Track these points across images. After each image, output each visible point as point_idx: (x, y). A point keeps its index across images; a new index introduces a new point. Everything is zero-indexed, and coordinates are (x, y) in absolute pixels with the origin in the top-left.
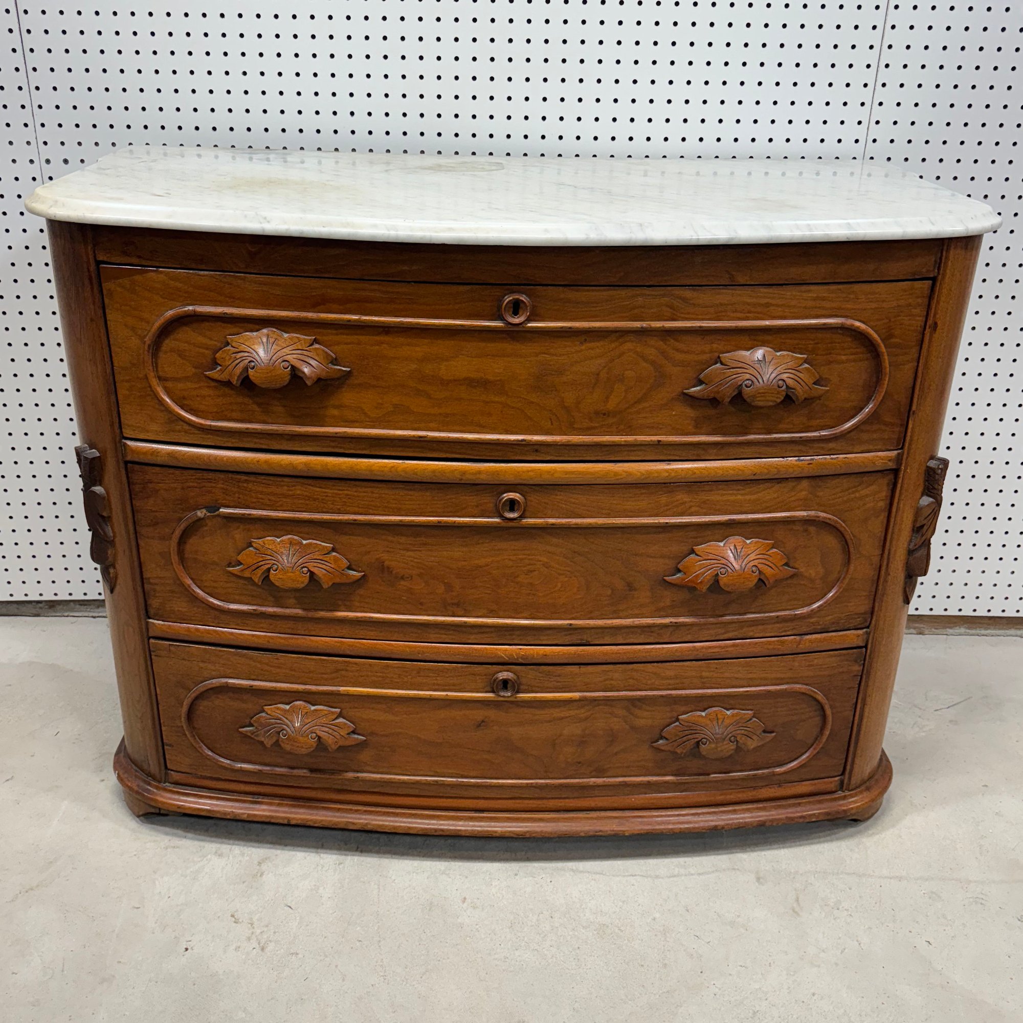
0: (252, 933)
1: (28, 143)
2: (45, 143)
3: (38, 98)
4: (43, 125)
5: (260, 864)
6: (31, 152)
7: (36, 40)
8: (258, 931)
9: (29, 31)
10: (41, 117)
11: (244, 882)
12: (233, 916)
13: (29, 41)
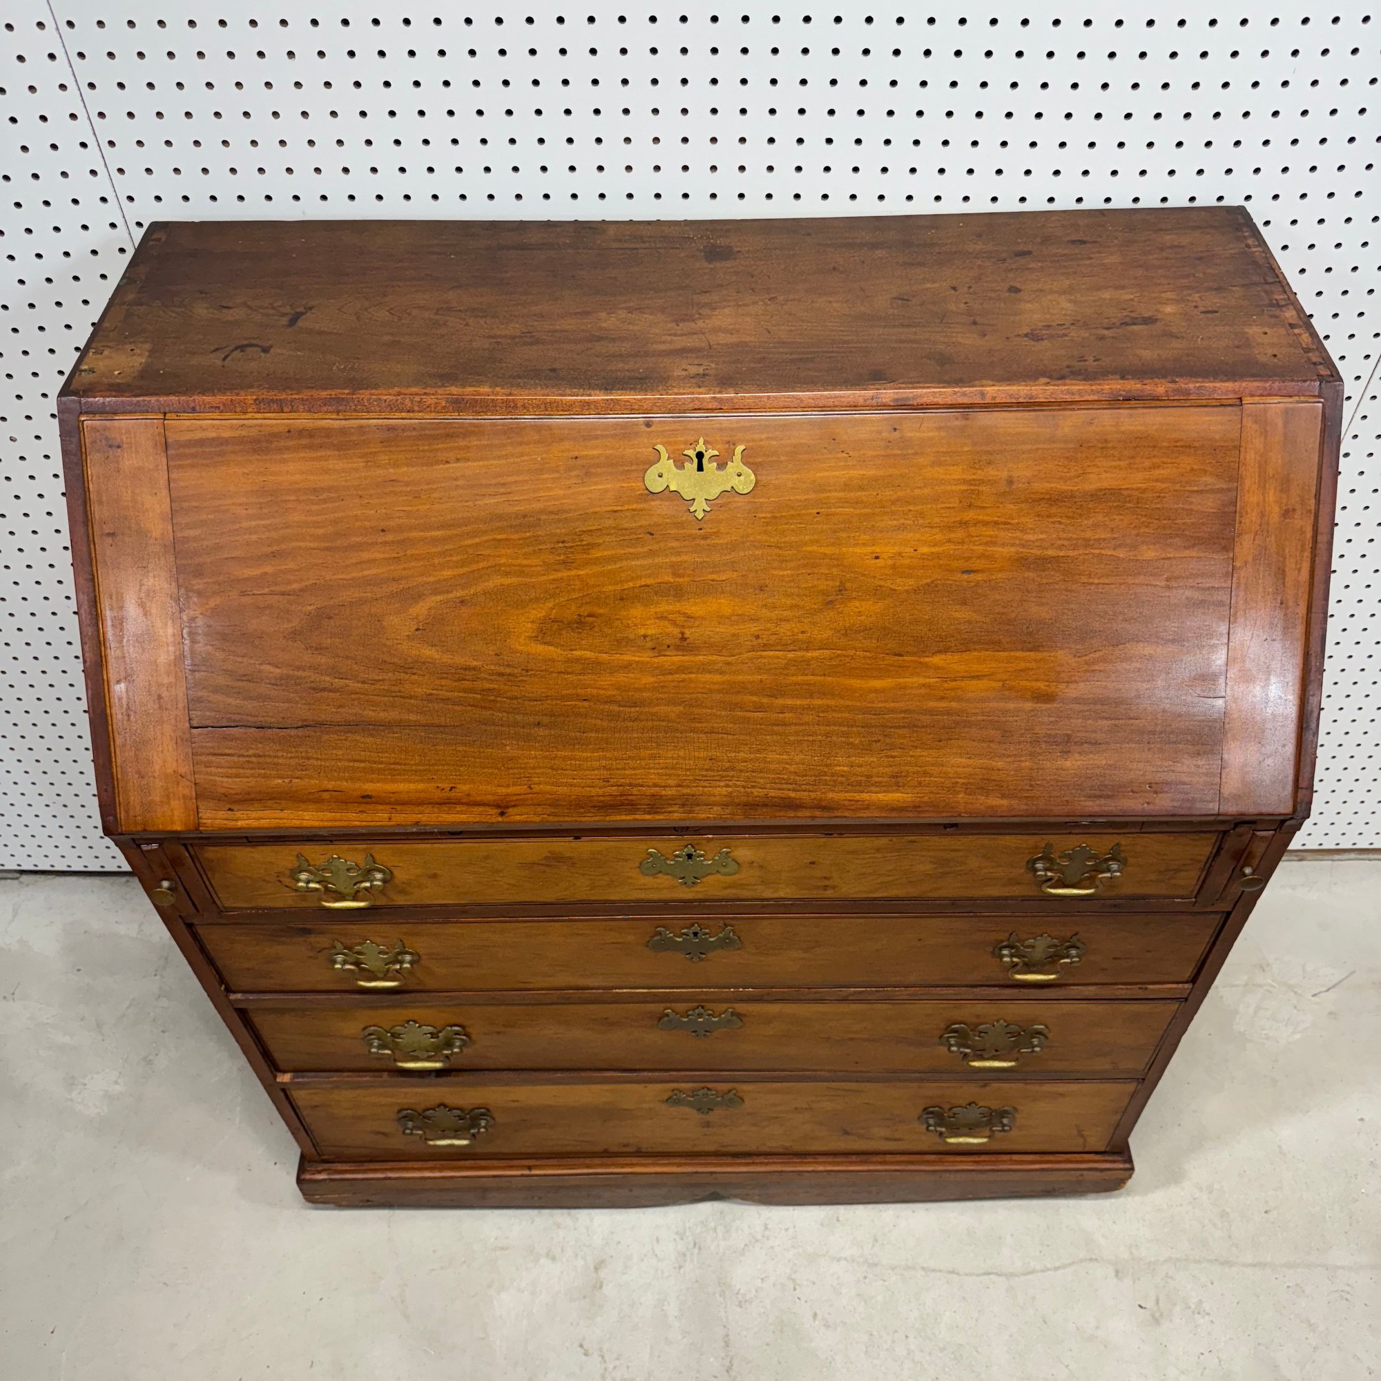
0: (606, 1369)
5: (596, 1269)
8: (611, 1367)
11: (584, 1297)
12: (581, 1346)
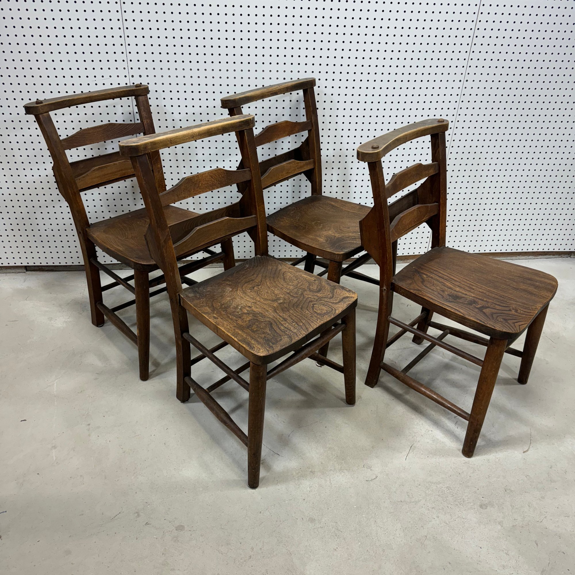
1: (124, 68)
2: (132, 68)
3: (129, 49)
4: (131, 61)
6: (126, 72)
7: (130, 24)
9: (126, 20)
10: (130, 57)
13: (126, 24)
